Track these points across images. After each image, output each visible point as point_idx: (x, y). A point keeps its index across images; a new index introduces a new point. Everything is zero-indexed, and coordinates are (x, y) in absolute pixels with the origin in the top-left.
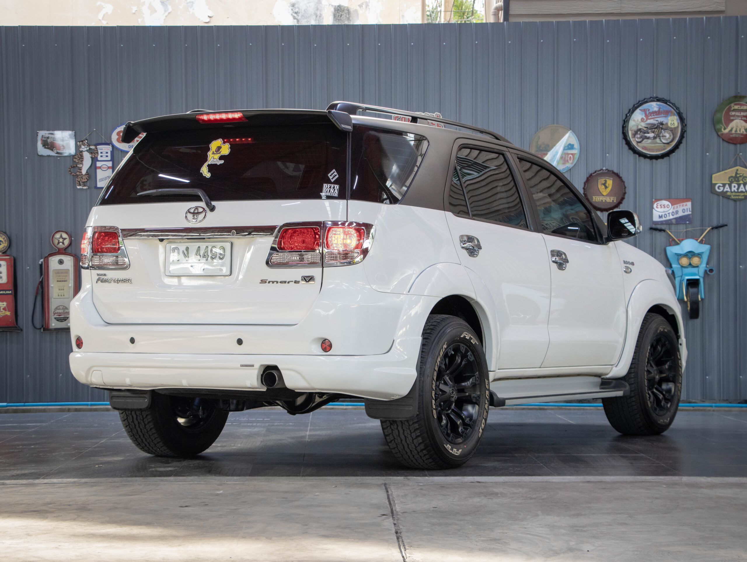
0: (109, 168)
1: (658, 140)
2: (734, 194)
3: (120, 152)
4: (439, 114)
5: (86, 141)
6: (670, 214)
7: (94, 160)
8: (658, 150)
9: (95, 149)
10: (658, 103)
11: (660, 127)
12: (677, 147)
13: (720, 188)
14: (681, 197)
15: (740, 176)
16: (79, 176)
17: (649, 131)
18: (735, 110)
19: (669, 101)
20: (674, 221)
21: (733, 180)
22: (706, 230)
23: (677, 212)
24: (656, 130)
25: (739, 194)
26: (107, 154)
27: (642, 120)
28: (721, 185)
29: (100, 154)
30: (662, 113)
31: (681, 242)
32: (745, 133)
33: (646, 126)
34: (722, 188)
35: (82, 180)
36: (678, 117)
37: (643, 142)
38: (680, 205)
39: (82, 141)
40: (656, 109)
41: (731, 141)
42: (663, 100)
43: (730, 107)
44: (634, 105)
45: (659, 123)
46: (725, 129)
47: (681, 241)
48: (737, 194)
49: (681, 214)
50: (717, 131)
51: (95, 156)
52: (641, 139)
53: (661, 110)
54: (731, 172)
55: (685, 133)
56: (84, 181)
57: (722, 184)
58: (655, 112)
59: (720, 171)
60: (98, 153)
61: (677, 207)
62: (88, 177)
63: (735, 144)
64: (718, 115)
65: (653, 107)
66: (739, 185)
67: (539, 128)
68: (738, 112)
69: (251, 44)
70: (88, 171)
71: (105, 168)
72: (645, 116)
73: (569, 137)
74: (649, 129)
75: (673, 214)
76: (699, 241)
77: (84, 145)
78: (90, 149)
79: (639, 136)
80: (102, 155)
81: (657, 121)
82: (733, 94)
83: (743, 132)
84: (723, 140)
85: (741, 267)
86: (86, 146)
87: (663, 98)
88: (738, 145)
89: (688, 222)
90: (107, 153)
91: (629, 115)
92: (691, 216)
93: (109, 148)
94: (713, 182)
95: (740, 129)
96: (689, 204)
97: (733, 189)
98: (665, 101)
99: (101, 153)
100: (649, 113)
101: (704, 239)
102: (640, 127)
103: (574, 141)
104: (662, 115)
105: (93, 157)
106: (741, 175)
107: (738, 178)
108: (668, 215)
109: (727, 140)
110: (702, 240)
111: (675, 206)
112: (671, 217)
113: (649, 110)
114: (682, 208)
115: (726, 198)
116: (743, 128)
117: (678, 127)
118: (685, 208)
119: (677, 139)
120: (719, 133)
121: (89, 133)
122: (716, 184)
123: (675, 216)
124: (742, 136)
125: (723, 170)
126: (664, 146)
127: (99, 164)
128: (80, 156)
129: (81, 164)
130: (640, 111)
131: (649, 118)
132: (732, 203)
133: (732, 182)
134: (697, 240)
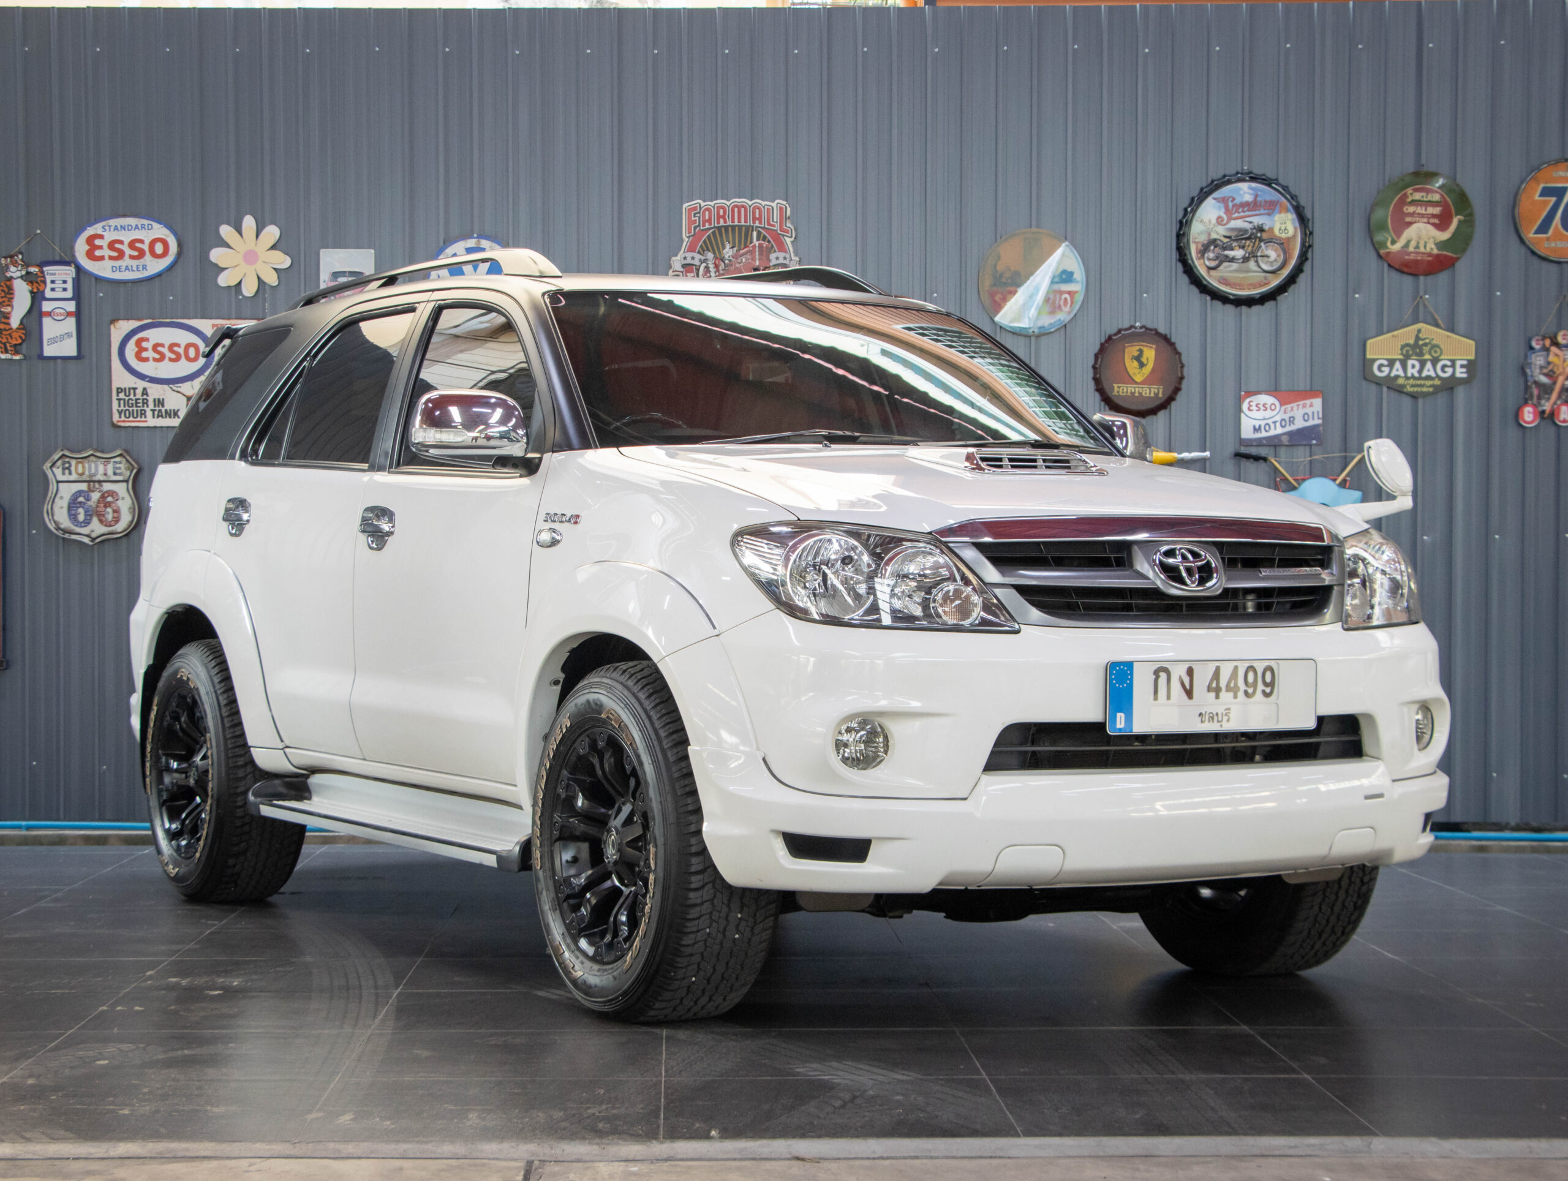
0: (69, 314)
1: (1252, 264)
2: (1411, 382)
3: (93, 280)
4: (785, 203)
5: (20, 257)
6: (1278, 424)
7: (37, 297)
8: (1255, 286)
9: (39, 274)
10: (1254, 185)
11: (1256, 237)
12: (1291, 280)
13: (1383, 369)
14: (1302, 388)
15: (1426, 345)
16: (4, 333)
17: (1235, 244)
18: (1414, 203)
19: (1277, 180)
20: (1285, 440)
21: (1411, 352)
22: (1353, 458)
23: (1292, 420)
24: (1248, 242)
25: (1422, 382)
26: (64, 286)
27: (1219, 221)
28: (1386, 363)
29: (49, 286)
30: (1260, 206)
31: (1299, 484)
32: (1435, 251)
33: (1228, 234)
34: (1386, 370)
35: (10, 340)
36: (1294, 216)
37: (1221, 268)
38: (1298, 405)
39: (11, 257)
40: (1248, 198)
41: (1405, 269)
42: (1264, 180)
43: (1405, 195)
44: (1202, 189)
45: (1255, 228)
46: (1393, 242)
47: (1300, 481)
48: (1419, 382)
49: (1299, 424)
50: (1377, 247)
51: (38, 289)
52: (1217, 262)
53: (1259, 199)
54: (1407, 335)
55: (1310, 250)
56: (14, 342)
57: (1387, 360)
58: (1247, 204)
59: (1382, 334)
60: (44, 282)
61: (1292, 409)
62: (25, 335)
63: (1415, 275)
64: (1379, 214)
65: (1242, 192)
66: (1423, 364)
67: (999, 236)
68: (1421, 206)
69: (377, 49)
70: (25, 321)
71: (61, 314)
72: (1225, 213)
73: (1063, 255)
74: (1234, 240)
75: (1283, 423)
76: (1338, 482)
77: (15, 264)
78: (28, 273)
79: (1211, 255)
80: (53, 286)
81: (1250, 222)
82: (1411, 168)
83: (1432, 249)
84: (1390, 266)
85: (1425, 538)
86: (20, 268)
87: (1264, 175)
88: (1422, 278)
89: (1314, 442)
90: (65, 282)
91: (1192, 209)
92: (1321, 428)
93: (69, 272)
94: (1369, 356)
95: (1426, 243)
96: (1317, 403)
97: (1410, 371)
98: (1267, 182)
99: (53, 282)
100: (1233, 206)
101: (1348, 479)
102: (1214, 236)
103: (1074, 265)
104: (1262, 211)
105: (35, 290)
106: (1427, 341)
107: (1420, 347)
108: (1272, 426)
109: (1397, 267)
110: (1344, 481)
111: (1289, 407)
112: (1279, 430)
113: (1234, 199)
114: (1301, 411)
115: (1395, 390)
116: (1432, 240)
117: (1294, 236)
118: (1309, 410)
119: (1293, 263)
120: (1382, 252)
121: (26, 238)
122: (1374, 360)
123: (1288, 429)
124: (1430, 259)
125: (1388, 332)
126: (1265, 278)
127: (47, 306)
128: (6, 289)
129: (9, 305)
130: (1214, 201)
131: (1234, 216)
132: (1407, 401)
133: (1407, 357)
134: (1334, 480)
